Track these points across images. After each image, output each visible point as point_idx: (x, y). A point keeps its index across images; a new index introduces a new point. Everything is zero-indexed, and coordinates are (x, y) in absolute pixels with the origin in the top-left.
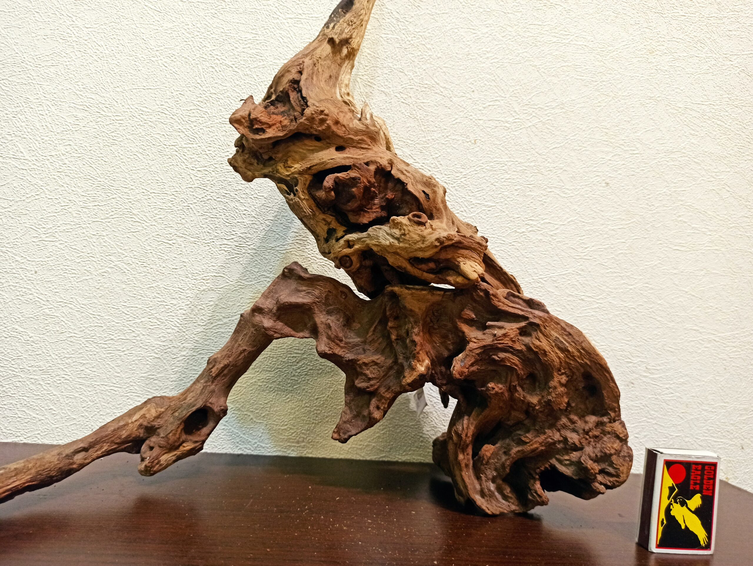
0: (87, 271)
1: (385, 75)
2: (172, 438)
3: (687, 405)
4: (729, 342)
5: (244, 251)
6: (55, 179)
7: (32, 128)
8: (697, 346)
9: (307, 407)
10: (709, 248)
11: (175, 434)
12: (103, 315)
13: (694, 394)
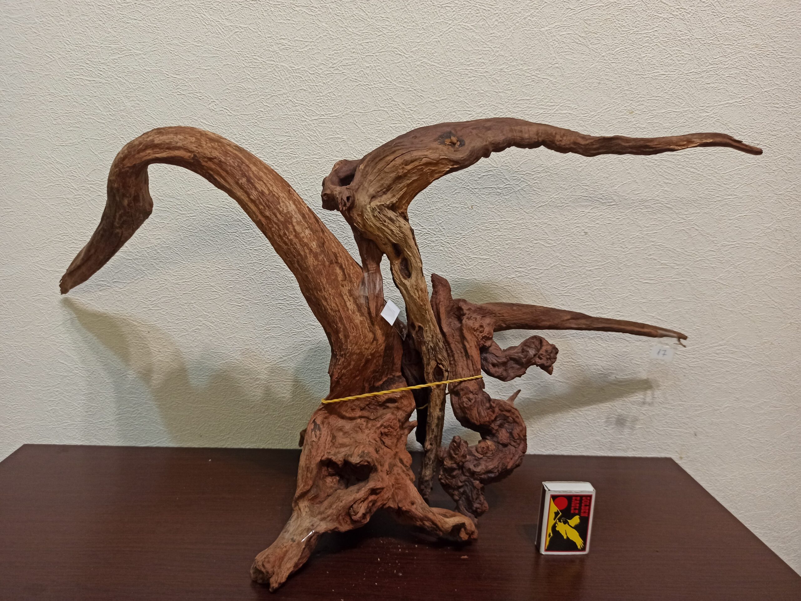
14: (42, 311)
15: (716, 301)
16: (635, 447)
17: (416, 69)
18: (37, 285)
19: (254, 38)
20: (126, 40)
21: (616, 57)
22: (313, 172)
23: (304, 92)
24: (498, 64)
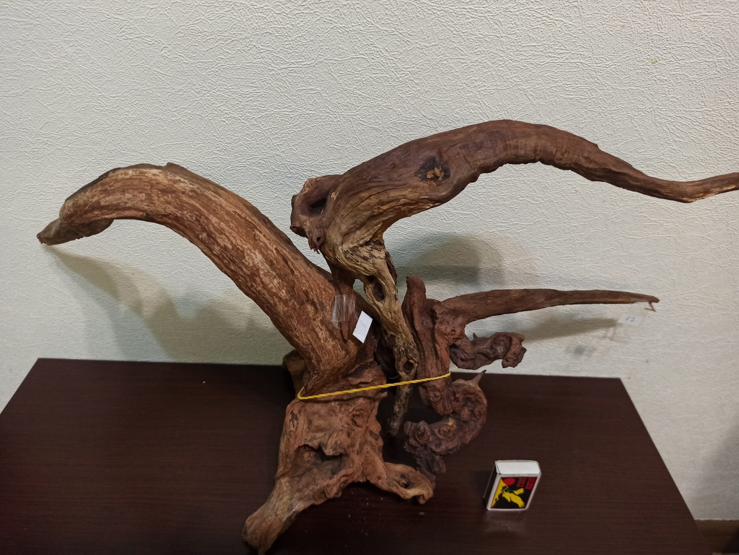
14: (27, 255)
22: (284, 126)
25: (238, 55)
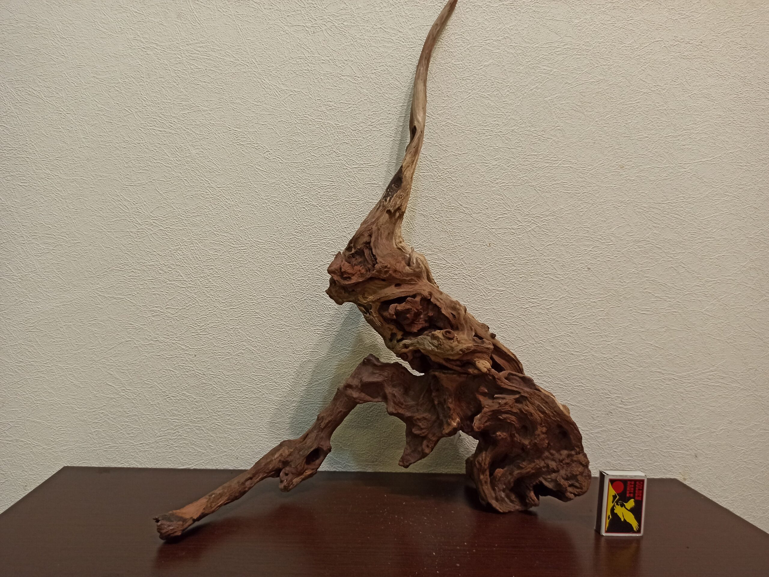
0: (229, 353)
1: (423, 203)
2: (300, 468)
3: (653, 427)
4: (685, 380)
5: (331, 333)
6: (204, 292)
7: (187, 259)
8: (660, 383)
9: (378, 438)
10: (669, 311)
11: (301, 466)
12: (240, 382)
13: (657, 419)
14: (96, 335)
15: (705, 330)
16: (643, 469)
17: (442, 128)
18: (94, 310)
19: (306, 100)
20: (195, 99)
21: (607, 122)
22: (352, 212)
23: (346, 145)
24: (510, 126)
25: (321, 158)
